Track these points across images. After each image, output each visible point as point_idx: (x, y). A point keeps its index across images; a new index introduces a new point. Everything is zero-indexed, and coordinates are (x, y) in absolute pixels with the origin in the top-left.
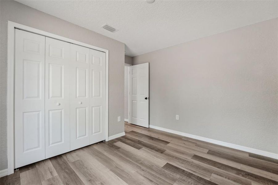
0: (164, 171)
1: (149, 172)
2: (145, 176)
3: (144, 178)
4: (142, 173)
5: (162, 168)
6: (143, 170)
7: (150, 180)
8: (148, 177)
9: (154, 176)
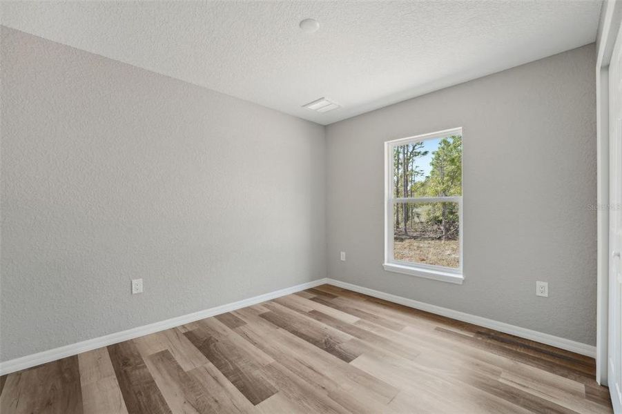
0: (278, 384)
1: (311, 382)
2: (321, 377)
3: (323, 373)
4: (325, 383)
5: (277, 392)
6: (324, 388)
7: (312, 369)
8: (315, 375)
9: (303, 375)
